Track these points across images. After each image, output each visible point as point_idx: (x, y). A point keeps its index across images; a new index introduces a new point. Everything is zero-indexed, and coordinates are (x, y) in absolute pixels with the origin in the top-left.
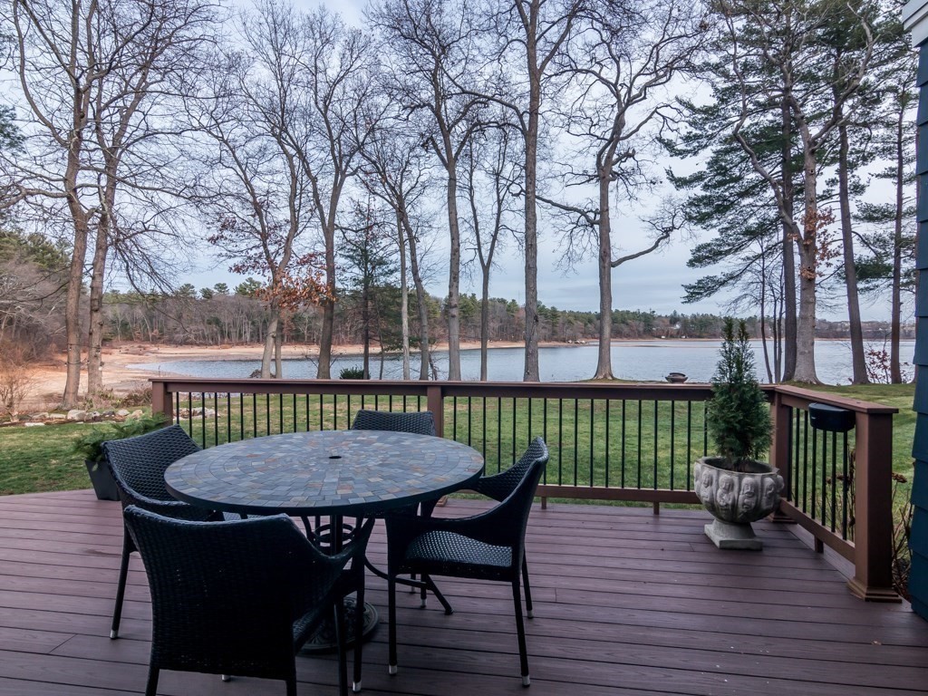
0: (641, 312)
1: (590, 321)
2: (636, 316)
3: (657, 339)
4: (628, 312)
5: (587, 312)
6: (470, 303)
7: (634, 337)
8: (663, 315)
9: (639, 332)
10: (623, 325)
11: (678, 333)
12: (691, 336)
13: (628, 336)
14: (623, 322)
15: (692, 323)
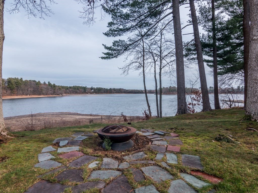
0: (83, 86)
1: (67, 89)
2: (81, 87)
3: (87, 94)
4: (79, 86)
5: (67, 86)
6: (20, 81)
7: (81, 94)
8: (89, 88)
9: (82, 92)
10: (77, 90)
11: (93, 92)
12: (96, 93)
13: (79, 93)
14: (78, 89)
15: (96, 89)
